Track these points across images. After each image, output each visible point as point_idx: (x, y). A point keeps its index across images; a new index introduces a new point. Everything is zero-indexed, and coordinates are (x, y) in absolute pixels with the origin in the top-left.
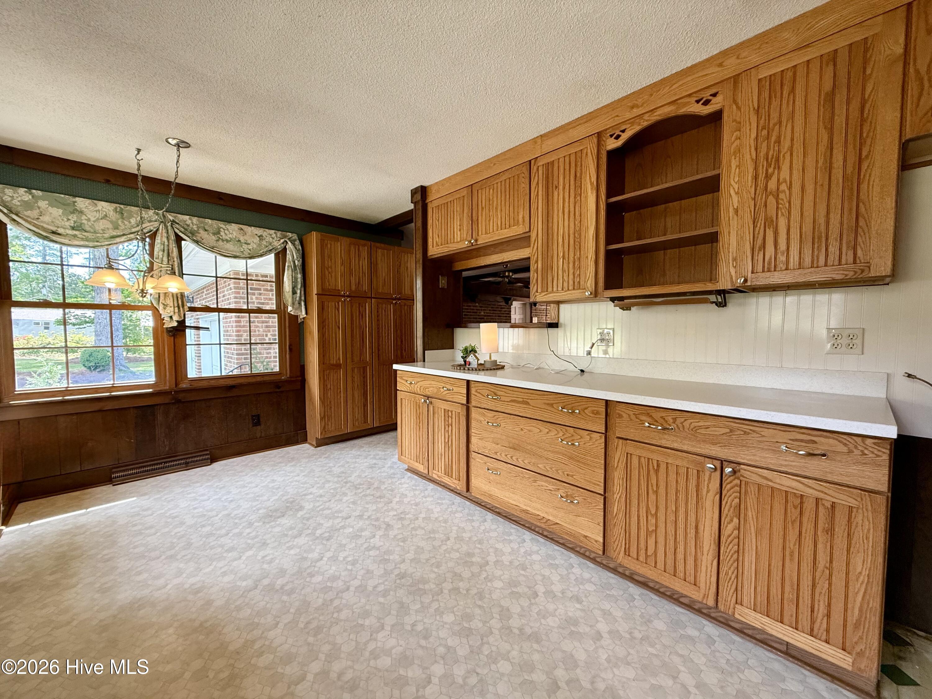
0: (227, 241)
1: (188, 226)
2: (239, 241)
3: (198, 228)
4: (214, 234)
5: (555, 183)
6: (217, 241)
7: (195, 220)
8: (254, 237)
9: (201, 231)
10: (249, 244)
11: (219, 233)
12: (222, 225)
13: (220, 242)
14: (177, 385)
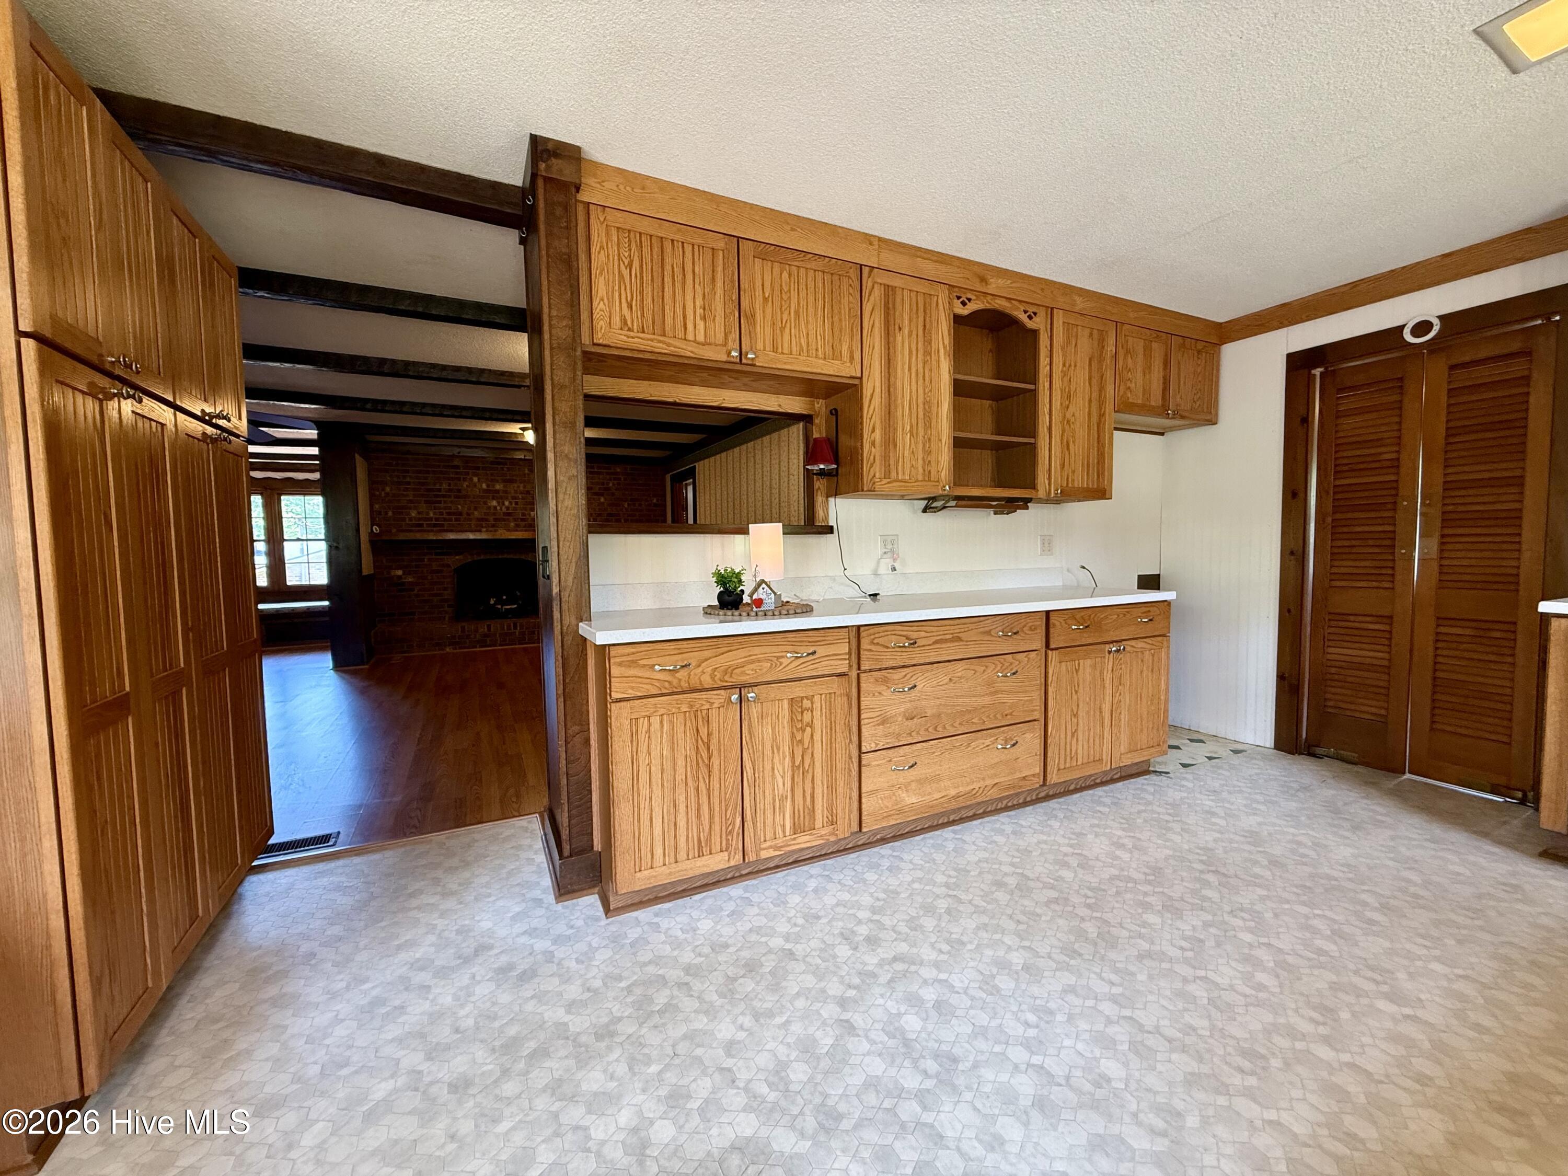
5: (898, 321)
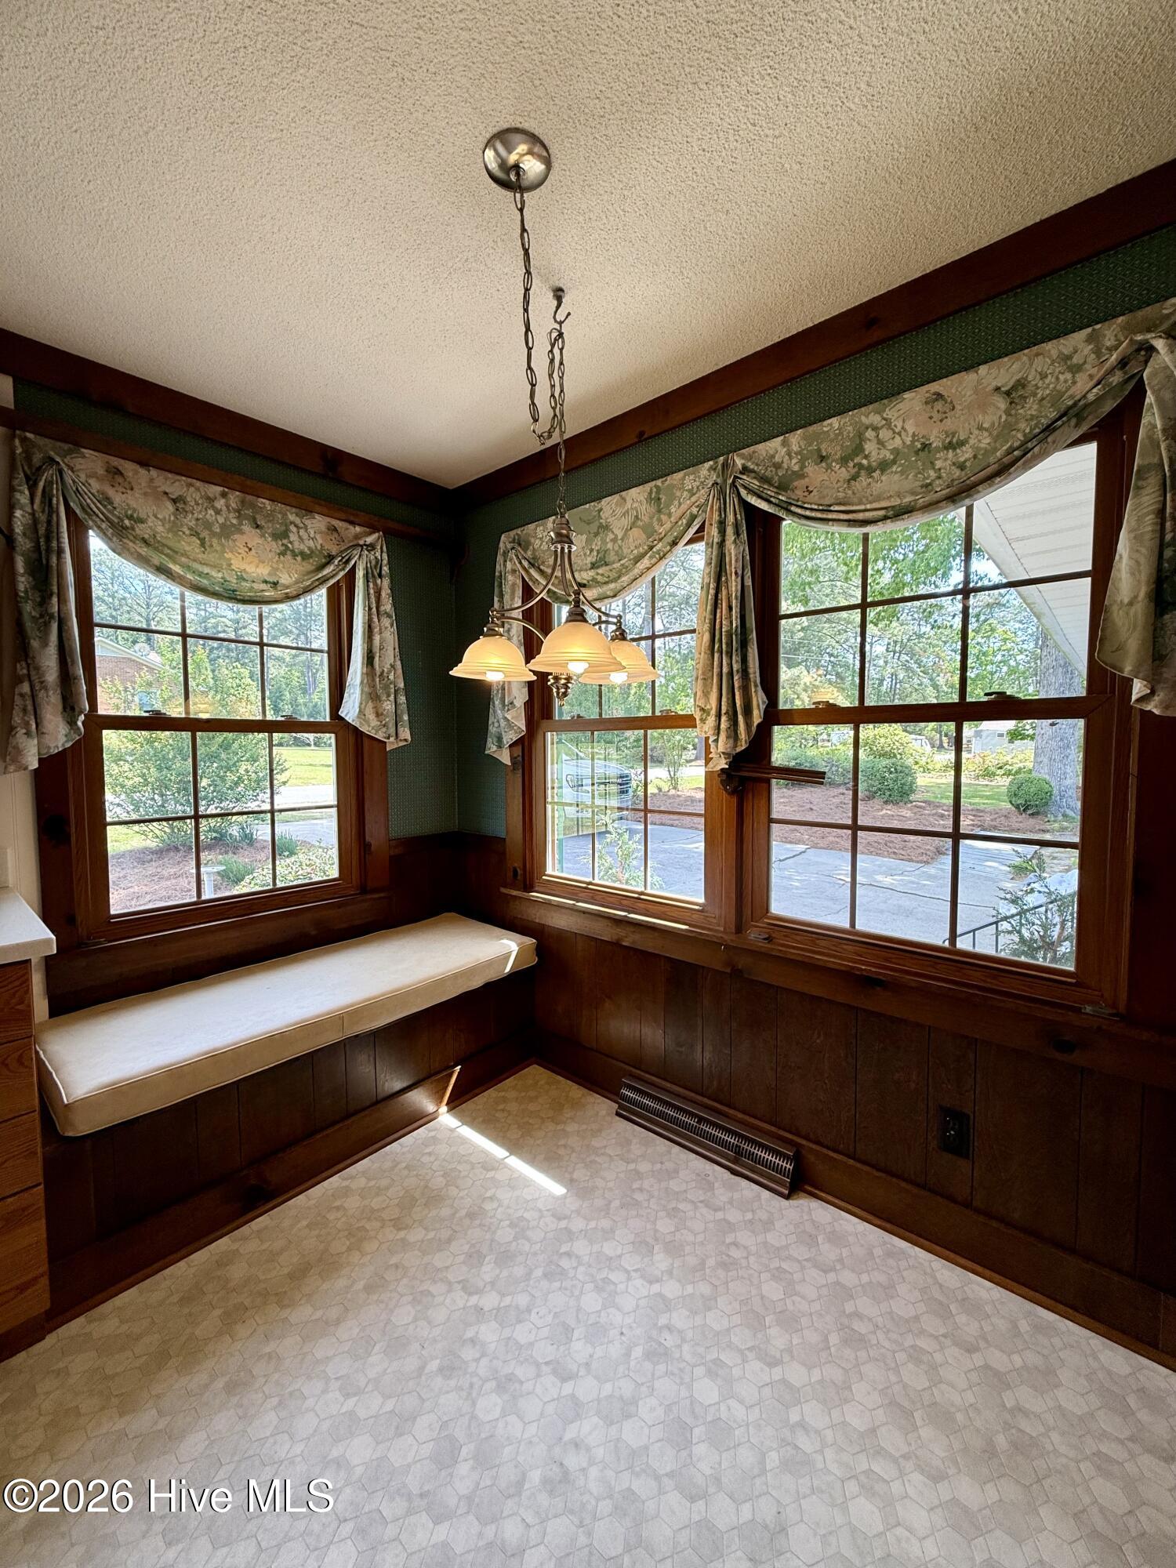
0: (884, 466)
1: (778, 466)
2: (925, 447)
3: (802, 463)
4: (844, 461)
6: (854, 478)
7: (796, 439)
8: (983, 406)
9: (811, 469)
10: (962, 443)
11: (859, 450)
12: (868, 416)
13: (863, 480)
14: (739, 929)
